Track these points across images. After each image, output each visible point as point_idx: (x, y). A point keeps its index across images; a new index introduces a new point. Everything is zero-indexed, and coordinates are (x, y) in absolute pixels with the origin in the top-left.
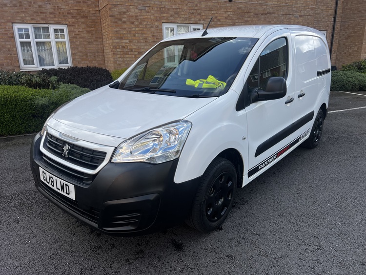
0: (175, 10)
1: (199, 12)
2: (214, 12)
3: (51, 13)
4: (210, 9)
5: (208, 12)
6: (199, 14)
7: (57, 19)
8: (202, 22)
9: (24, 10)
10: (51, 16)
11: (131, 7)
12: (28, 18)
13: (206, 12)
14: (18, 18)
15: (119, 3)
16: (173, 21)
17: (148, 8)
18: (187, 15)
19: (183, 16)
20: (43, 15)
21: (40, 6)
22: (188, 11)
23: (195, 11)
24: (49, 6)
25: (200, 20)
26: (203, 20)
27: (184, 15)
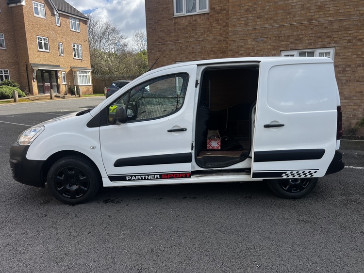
0: (296, 37)
1: (330, 34)
2: (352, 32)
3: (199, 52)
4: (347, 29)
5: (343, 32)
6: (330, 37)
7: (202, 56)
8: (334, 45)
9: (183, 52)
10: (199, 54)
11: (249, 40)
12: (184, 58)
13: (340, 33)
14: (179, 58)
15: (237, 39)
16: (293, 48)
17: (266, 39)
18: (311, 40)
19: (307, 42)
20: (194, 55)
21: (193, 48)
22: (314, 35)
23: (323, 34)
24: (198, 47)
25: (330, 43)
26: (335, 43)
27: (308, 40)
